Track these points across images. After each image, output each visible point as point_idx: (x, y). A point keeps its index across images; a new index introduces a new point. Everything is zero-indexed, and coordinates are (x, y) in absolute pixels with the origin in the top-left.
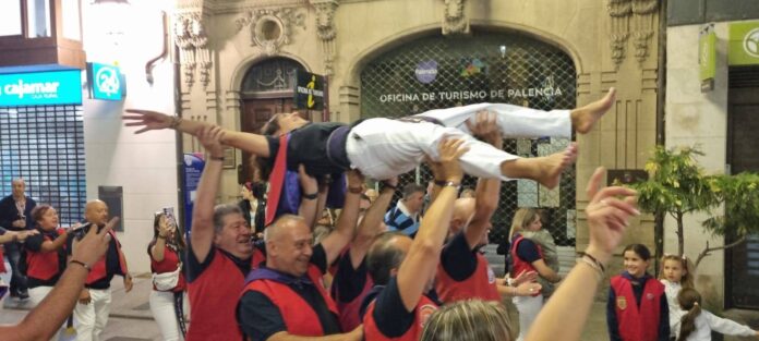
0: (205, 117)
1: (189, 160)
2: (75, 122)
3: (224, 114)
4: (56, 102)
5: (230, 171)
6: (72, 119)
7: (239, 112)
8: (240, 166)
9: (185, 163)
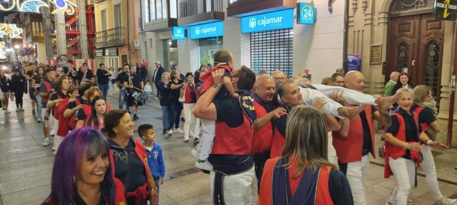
0: (363, 31)
1: (351, 58)
2: (289, 38)
3: (376, 28)
4: (280, 28)
5: (377, 66)
6: (287, 37)
7: (386, 26)
8: (384, 63)
9: (348, 61)
